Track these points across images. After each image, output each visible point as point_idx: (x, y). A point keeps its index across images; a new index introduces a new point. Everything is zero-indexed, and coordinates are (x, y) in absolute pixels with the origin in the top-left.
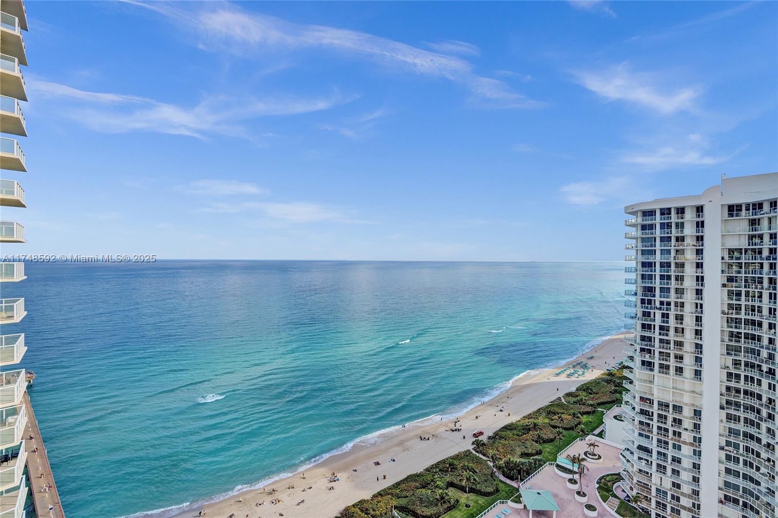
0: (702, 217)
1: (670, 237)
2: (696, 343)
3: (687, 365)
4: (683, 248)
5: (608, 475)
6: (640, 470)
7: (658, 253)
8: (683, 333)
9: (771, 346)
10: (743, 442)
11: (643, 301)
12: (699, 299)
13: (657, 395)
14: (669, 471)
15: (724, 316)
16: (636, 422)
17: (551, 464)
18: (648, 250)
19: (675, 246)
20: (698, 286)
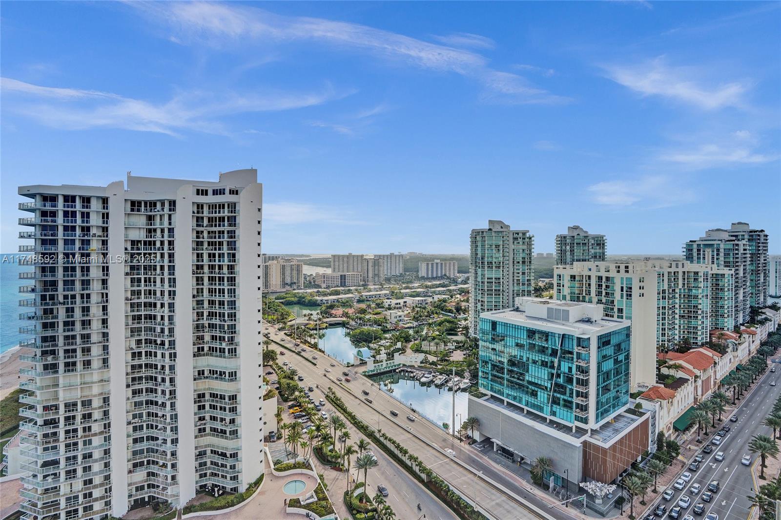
0: (107, 209)
1: (75, 227)
2: (103, 333)
3: (94, 356)
4: (89, 238)
6: (46, 490)
7: (61, 243)
8: (90, 325)
9: (162, 321)
10: (146, 410)
12: (104, 288)
13: (63, 397)
14: (79, 472)
15: (128, 302)
16: (40, 438)
18: (50, 240)
19: (79, 236)
20: (104, 275)
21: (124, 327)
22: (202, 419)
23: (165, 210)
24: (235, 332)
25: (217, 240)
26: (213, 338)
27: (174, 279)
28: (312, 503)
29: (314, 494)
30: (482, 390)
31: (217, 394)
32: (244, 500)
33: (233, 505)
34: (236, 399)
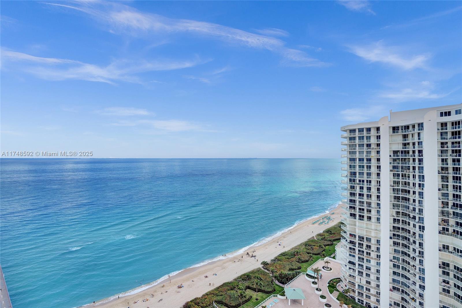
0: (379, 133)
1: (364, 144)
2: (378, 203)
3: (373, 215)
4: (370, 150)
5: (334, 279)
6: (350, 275)
7: (357, 153)
8: (371, 197)
9: (414, 203)
10: (402, 257)
11: (350, 180)
12: (378, 178)
13: (358, 232)
14: (364, 275)
15: (391, 187)
16: (348, 248)
17: (304, 274)
18: (353, 151)
19: (366, 149)
20: (378, 171)
21: (389, 202)
22: (446, 282)
23: (415, 130)
26: (458, 224)
27: (423, 176)
31: (461, 269)
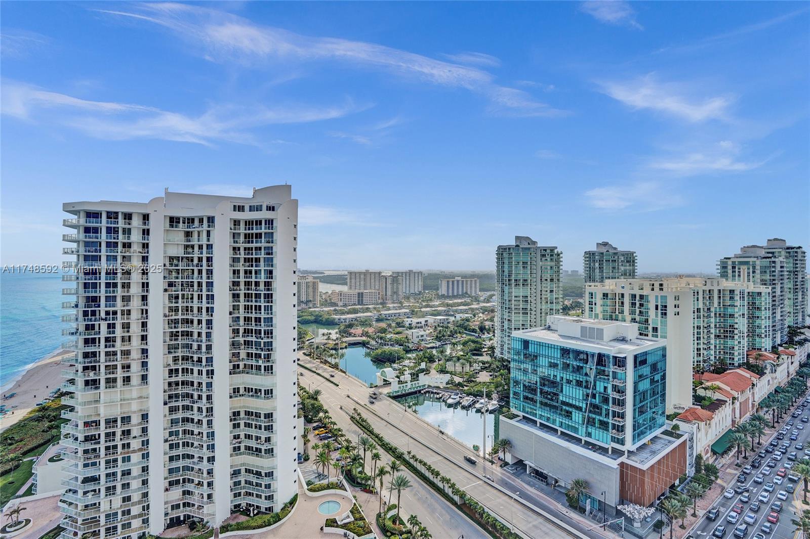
0: (148, 225)
1: (117, 243)
2: (142, 349)
3: (134, 373)
4: (130, 254)
6: (86, 506)
7: (104, 259)
8: (130, 341)
9: (199, 338)
10: (182, 427)
11: (85, 314)
12: (144, 305)
13: (104, 413)
14: (119, 489)
15: (165, 318)
16: (80, 453)
18: (92, 256)
19: (121, 253)
20: (144, 292)
21: (162, 343)
22: (236, 437)
23: (204, 226)
24: (272, 349)
25: (254, 256)
26: (249, 355)
27: (213, 296)
28: (350, 523)
29: (350, 515)
30: (513, 411)
31: (252, 412)
32: (280, 520)
33: (270, 525)
34: (272, 417)
